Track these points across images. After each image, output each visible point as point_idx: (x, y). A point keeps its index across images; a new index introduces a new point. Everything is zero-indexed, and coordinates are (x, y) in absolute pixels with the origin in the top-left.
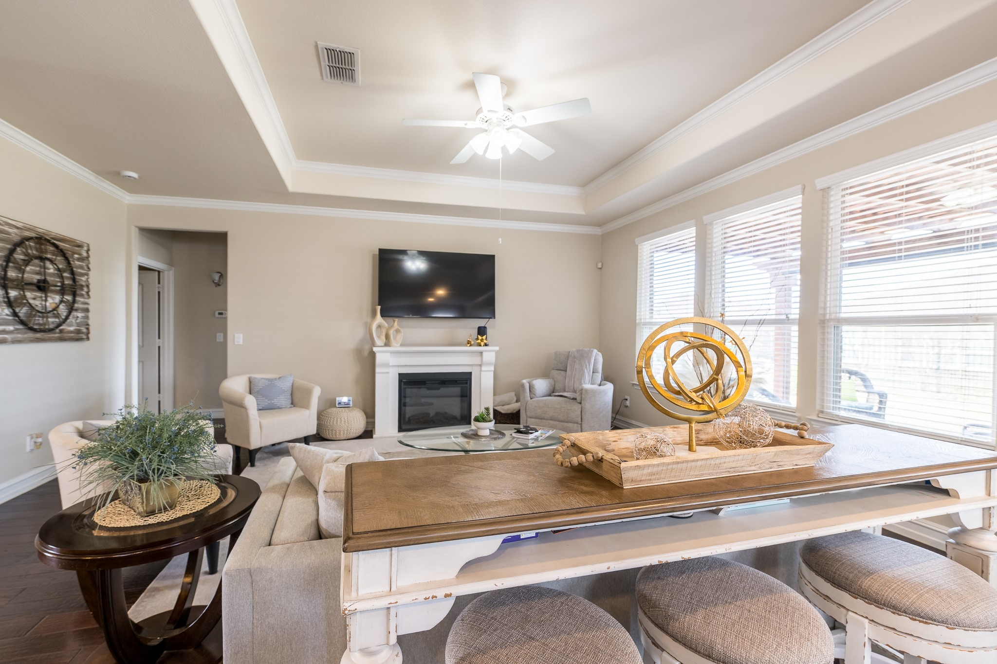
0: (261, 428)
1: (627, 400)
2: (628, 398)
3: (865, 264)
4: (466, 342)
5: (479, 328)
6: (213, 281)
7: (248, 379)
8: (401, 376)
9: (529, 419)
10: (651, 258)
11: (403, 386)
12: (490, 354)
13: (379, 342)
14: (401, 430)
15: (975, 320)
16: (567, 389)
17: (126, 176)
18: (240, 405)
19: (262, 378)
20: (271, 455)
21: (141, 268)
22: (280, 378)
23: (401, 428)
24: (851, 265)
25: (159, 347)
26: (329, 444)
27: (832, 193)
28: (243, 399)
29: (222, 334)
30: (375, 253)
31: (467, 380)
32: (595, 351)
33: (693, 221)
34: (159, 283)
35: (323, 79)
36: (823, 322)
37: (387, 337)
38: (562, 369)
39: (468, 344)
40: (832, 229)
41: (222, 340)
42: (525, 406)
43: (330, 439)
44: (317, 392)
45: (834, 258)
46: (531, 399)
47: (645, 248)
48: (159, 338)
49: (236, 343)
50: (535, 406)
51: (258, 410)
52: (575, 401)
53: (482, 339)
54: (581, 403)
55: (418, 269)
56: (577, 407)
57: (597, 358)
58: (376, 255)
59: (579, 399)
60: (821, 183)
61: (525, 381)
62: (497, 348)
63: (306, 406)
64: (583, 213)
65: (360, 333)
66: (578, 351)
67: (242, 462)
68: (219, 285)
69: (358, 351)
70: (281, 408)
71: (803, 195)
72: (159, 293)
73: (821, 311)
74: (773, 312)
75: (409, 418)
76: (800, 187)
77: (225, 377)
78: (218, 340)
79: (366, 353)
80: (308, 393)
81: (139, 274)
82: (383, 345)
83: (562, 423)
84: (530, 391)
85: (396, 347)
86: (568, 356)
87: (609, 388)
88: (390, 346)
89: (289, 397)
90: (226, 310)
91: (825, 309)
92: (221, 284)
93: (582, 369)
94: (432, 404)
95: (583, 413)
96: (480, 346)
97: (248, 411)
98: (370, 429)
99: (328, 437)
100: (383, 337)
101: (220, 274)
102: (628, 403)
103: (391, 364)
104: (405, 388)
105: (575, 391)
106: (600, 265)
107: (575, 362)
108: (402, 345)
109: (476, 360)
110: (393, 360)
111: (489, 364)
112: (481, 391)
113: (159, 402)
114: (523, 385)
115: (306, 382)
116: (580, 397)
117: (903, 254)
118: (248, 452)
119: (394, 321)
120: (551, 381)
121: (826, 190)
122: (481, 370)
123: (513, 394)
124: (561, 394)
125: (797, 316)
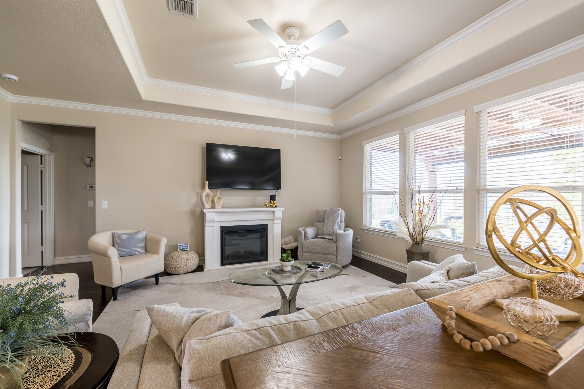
0: (121, 271)
1: (358, 238)
2: (359, 237)
3: (502, 157)
4: (264, 205)
5: (271, 196)
6: (85, 164)
7: (112, 234)
8: (222, 228)
9: (304, 254)
10: (370, 154)
11: (223, 235)
12: (279, 213)
13: (207, 206)
14: (222, 264)
15: (573, 189)
16: (325, 234)
17: (7, 78)
18: (104, 255)
19: (122, 233)
20: (130, 289)
21: (24, 153)
22: (136, 232)
23: (223, 263)
24: (494, 157)
25: (42, 211)
26: (173, 278)
27: (482, 115)
28: (106, 251)
29: (92, 201)
30: (204, 146)
31: (265, 230)
32: (341, 209)
33: (398, 131)
34: (41, 164)
35: (169, 10)
36: (478, 191)
37: (213, 202)
38: (321, 221)
39: (265, 206)
40: (482, 136)
41: (92, 206)
42: (301, 245)
43: (173, 273)
44: (164, 242)
45: (484, 153)
46: (305, 240)
47: (368, 147)
48: (42, 204)
49: (102, 208)
50: (308, 245)
51: (118, 257)
52: (332, 241)
53: (274, 203)
54: (336, 242)
55: (229, 158)
56: (334, 245)
57: (342, 213)
58: (205, 147)
59: (334, 240)
60: (476, 109)
61: (301, 229)
62: (283, 209)
63: (156, 252)
64: (333, 125)
65: (194, 199)
66: (331, 210)
67: (107, 296)
68: (90, 166)
69: (192, 212)
70: (137, 255)
71: (465, 116)
72: (41, 171)
73: (478, 185)
74: (428, 186)
75: (228, 256)
76: (464, 110)
77: (94, 232)
78: (89, 206)
79: (198, 213)
80: (158, 243)
81: (22, 157)
82: (210, 207)
83: (325, 255)
84: (304, 235)
85: (218, 209)
86: (325, 212)
87: (350, 232)
88: (215, 209)
89: (144, 246)
90: (95, 184)
91: (479, 183)
92: (91, 165)
93: (334, 221)
94: (239, 244)
95: (338, 248)
96: (273, 207)
97: (111, 259)
98: (201, 264)
99: (172, 272)
100: (210, 202)
101: (91, 159)
102: (359, 240)
103: (215, 221)
104: (225, 236)
105: (330, 235)
106: (340, 158)
107: (329, 216)
108: (222, 207)
109: (270, 217)
110: (217, 218)
111: (278, 219)
112: (273, 236)
113: (42, 252)
114: (300, 232)
115: (156, 235)
116: (336, 238)
117: (526, 151)
118: (111, 290)
119: (217, 192)
120: (316, 229)
121: (479, 113)
122: (273, 223)
123: (292, 237)
124: (322, 236)
125: (463, 188)
